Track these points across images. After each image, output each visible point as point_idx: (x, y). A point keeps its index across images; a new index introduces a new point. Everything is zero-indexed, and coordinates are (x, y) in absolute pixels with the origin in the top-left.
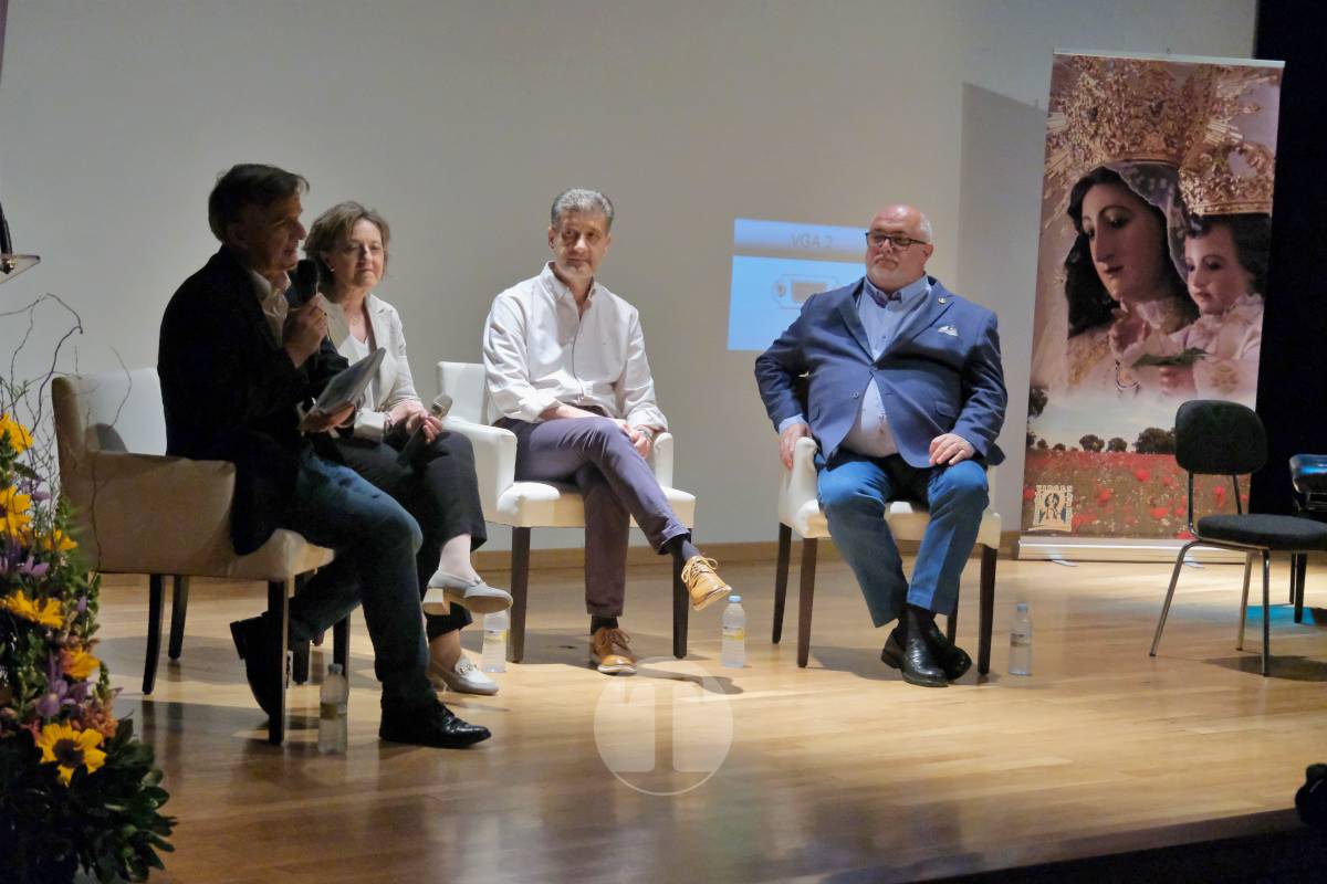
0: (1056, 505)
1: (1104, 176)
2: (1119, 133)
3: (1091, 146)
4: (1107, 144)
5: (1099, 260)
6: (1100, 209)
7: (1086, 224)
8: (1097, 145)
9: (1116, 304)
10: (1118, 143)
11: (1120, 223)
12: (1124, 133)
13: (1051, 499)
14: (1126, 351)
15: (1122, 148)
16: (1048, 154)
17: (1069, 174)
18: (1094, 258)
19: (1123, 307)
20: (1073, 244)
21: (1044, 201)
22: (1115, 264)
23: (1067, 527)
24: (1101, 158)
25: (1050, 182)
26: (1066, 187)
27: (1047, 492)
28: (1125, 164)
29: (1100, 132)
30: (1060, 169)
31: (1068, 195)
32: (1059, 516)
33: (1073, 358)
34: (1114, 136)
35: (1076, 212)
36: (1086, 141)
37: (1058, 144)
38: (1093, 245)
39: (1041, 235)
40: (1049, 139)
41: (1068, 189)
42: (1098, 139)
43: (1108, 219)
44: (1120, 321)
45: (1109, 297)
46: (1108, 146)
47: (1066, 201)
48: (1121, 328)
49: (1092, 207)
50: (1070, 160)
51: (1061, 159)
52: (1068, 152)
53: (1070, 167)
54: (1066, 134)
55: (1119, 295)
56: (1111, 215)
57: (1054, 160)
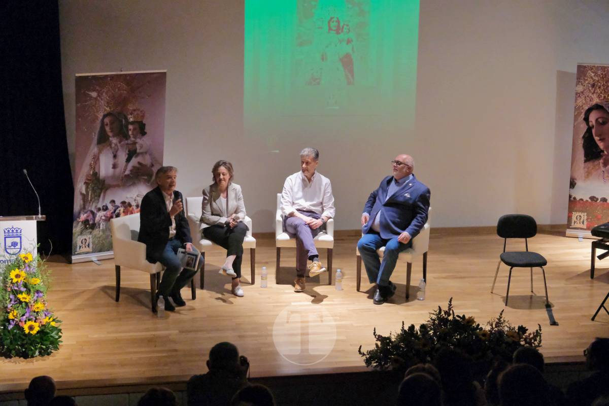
0: (580, 219)
1: (597, 107)
2: (603, 92)
3: (593, 97)
4: (598, 96)
5: (596, 136)
6: (595, 119)
7: (590, 124)
8: (595, 96)
9: (603, 151)
10: (603, 95)
11: (604, 123)
12: (605, 92)
13: (578, 217)
14: (607, 168)
15: (605, 97)
16: (576, 100)
17: (583, 106)
18: (594, 135)
19: (606, 152)
20: (585, 130)
21: (575, 115)
22: (602, 138)
23: (585, 227)
24: (596, 100)
25: (577, 109)
26: (582, 111)
27: (577, 215)
28: (605, 103)
29: (596, 92)
30: (580, 104)
31: (583, 113)
32: (581, 223)
33: (586, 170)
34: (601, 93)
35: (586, 119)
36: (590, 95)
37: (579, 96)
38: (593, 131)
39: (574, 127)
40: (577, 94)
41: (583, 112)
42: (595, 94)
43: (599, 122)
44: (604, 157)
45: (600, 149)
46: (599, 97)
47: (583, 116)
48: (605, 160)
49: (593, 117)
50: (584, 101)
51: (580, 101)
52: (583, 98)
53: (584, 104)
54: (582, 92)
55: (604, 148)
56: (600, 121)
57: (578, 102)
